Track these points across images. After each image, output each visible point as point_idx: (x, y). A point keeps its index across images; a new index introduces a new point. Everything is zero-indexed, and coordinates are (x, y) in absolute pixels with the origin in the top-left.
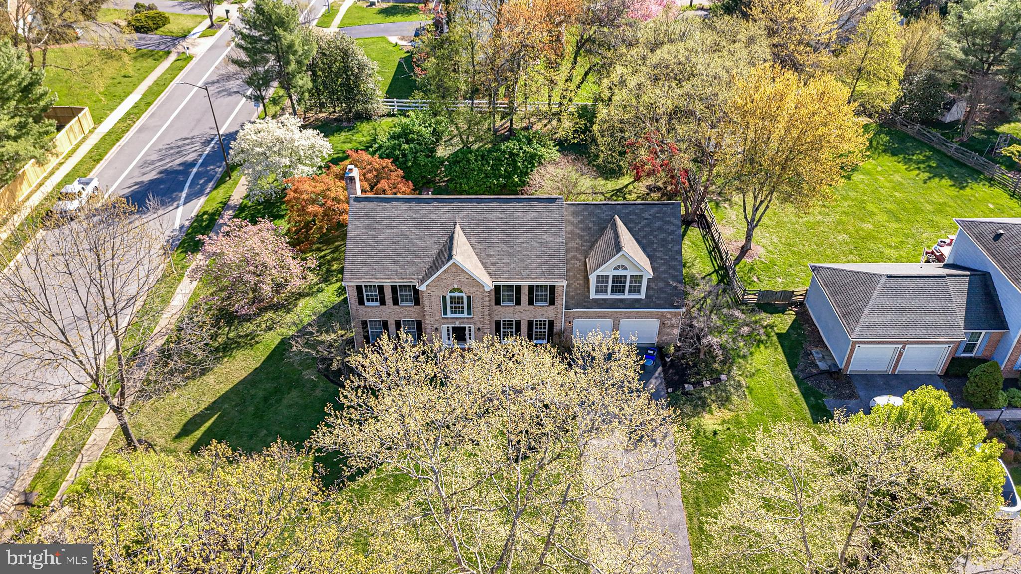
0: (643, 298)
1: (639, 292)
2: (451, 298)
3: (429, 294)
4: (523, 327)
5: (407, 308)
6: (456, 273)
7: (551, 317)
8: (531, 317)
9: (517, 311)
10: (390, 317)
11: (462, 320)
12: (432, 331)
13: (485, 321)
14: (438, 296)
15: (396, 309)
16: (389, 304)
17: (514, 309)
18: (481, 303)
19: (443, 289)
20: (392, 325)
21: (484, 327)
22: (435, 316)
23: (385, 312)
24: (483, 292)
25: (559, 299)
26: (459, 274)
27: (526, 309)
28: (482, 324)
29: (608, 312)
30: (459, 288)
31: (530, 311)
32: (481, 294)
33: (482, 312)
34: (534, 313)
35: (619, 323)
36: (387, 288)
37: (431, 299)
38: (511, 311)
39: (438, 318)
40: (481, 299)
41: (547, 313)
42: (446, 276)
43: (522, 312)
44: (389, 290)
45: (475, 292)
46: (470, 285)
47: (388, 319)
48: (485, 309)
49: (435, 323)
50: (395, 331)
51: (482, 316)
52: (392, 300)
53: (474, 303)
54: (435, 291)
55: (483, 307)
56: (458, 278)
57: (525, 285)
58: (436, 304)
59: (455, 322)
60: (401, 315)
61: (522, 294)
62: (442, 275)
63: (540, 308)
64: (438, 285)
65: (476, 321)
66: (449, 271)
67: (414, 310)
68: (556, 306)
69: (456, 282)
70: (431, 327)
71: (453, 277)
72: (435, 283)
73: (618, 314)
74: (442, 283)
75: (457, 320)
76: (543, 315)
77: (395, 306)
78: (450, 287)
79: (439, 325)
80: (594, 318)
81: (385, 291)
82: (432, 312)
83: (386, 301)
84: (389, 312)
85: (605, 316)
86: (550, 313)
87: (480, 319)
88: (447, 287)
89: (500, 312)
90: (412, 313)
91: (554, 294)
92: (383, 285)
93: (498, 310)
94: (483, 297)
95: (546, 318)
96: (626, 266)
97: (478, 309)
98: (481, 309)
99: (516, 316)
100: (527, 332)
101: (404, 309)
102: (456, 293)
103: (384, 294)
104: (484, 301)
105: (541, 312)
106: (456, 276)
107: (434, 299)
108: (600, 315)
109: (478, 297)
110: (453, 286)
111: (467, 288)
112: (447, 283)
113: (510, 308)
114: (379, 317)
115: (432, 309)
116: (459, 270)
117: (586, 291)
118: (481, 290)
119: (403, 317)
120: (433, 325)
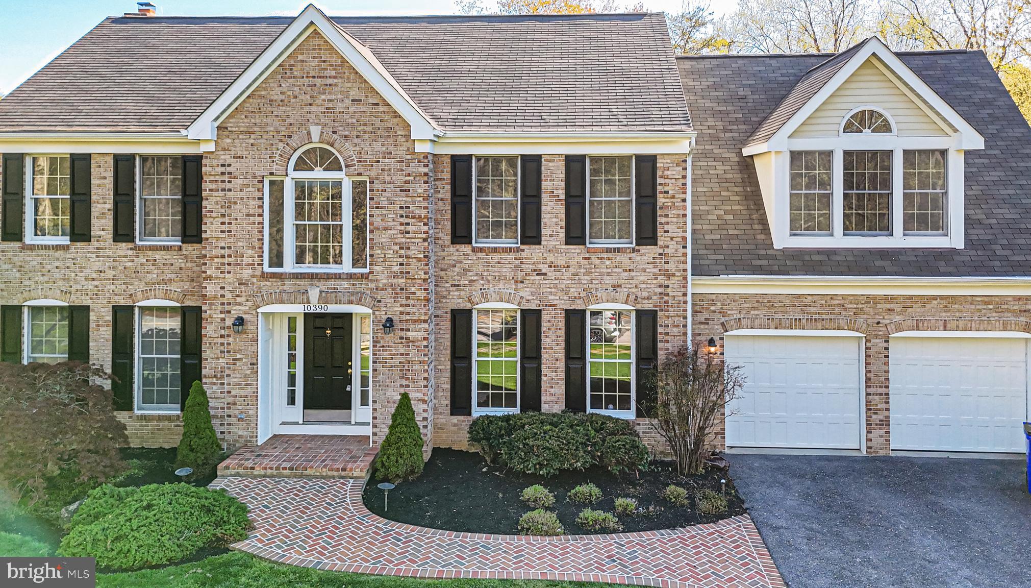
1: (938, 224)
2: (300, 186)
3: (223, 165)
4: (548, 340)
5: (158, 255)
6: (318, 81)
7: (645, 294)
8: (576, 295)
9: (528, 267)
10: (99, 291)
11: (331, 283)
12: (223, 332)
13: (413, 289)
14: (254, 177)
15: (125, 256)
16: (100, 237)
17: (517, 262)
18: (401, 208)
19: (272, 145)
20: (102, 326)
21: (408, 313)
22: (239, 264)
23: (84, 268)
24: (409, 157)
25: (669, 220)
26: (330, 85)
27: (559, 263)
28: (404, 302)
29: (843, 297)
30: (328, 144)
31: (572, 270)
32: (402, 170)
33: (401, 248)
34: (587, 278)
35: (887, 349)
36: (100, 167)
37: (230, 190)
38: (507, 271)
39: (250, 272)
40: (401, 191)
41: (632, 278)
42: (285, 90)
43: (545, 274)
44: (105, 178)
45: (378, 162)
46: (365, 128)
47: (91, 299)
48: (415, 232)
49: (238, 296)
50: (110, 355)
51: (401, 264)
52: (110, 216)
53: (377, 208)
54: (245, 153)
55: (408, 224)
56: (324, 100)
57: (552, 157)
58: (245, 211)
59: (314, 294)
60: (136, 283)
61: (545, 197)
62: (272, 85)
63: (605, 255)
64: (255, 129)
65: (382, 289)
66: (295, 73)
67: (180, 261)
68: (661, 251)
69: (318, 115)
70: (221, 312)
71: (308, 96)
72: (246, 120)
73: (879, 306)
74: (269, 120)
75: (316, 282)
76: (619, 289)
77: (120, 244)
78: (295, 137)
79: (249, 304)
80: (797, 324)
81: (93, 181)
82: (230, 248)
83: (93, 221)
84: (96, 268)
85: (832, 317)
86: (642, 278)
87: (395, 281)
88: (284, 140)
89: (471, 274)
90: (173, 276)
91: (654, 196)
92: (90, 155)
93: (461, 262)
94: (406, 182)
95: (626, 303)
96: (887, 115)
97: (389, 232)
98: (401, 232)
99: (526, 293)
100: (561, 365)
101: (147, 260)
102: (316, 169)
103: (89, 194)
104: (409, 199)
105: (609, 274)
106: (320, 93)
107: (241, 190)
108: (815, 310)
109: (390, 182)
110: (309, 134)
111: (356, 140)
112: (288, 120)
113: (505, 256)
114: (62, 291)
115: (231, 232)
116: (331, 65)
117: (754, 216)
118: (401, 152)
119: (142, 291)
120: (230, 304)
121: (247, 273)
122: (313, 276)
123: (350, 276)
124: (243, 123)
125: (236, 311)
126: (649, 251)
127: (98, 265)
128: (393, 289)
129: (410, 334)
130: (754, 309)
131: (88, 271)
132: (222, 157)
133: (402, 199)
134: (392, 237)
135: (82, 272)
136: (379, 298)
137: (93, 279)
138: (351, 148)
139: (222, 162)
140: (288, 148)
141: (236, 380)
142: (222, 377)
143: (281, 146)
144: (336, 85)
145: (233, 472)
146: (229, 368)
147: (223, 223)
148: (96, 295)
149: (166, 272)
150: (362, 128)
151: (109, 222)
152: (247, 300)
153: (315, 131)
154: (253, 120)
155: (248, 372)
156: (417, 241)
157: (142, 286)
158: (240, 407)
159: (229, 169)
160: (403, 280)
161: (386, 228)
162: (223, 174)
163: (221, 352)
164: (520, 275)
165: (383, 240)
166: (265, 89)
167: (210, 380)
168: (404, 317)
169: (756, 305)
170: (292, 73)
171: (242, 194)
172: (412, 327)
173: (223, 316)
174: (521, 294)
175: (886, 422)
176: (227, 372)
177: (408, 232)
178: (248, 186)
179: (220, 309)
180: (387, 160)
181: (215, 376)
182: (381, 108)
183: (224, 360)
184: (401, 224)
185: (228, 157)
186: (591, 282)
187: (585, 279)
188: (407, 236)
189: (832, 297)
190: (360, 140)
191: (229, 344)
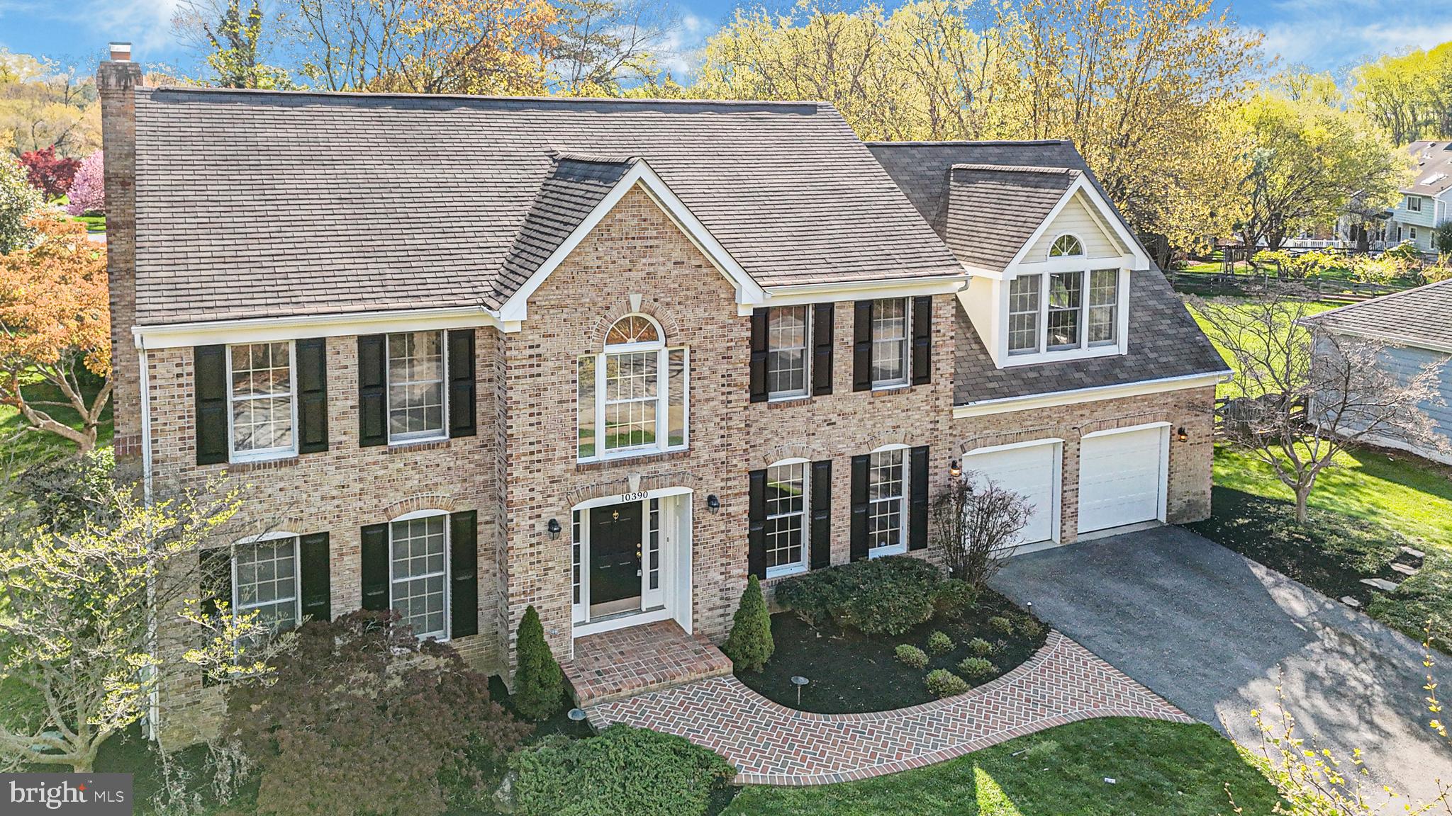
0: (1125, 352)
1: (1111, 336)
2: (612, 361)
3: (531, 347)
4: (836, 489)
5: (419, 457)
6: (638, 243)
7: (919, 432)
8: (861, 441)
9: (819, 419)
10: (341, 511)
11: (652, 467)
12: (534, 540)
13: (735, 462)
14: (568, 357)
15: (375, 463)
16: (341, 443)
17: (810, 414)
18: (723, 376)
19: (588, 318)
20: (347, 554)
21: (730, 488)
22: (550, 460)
23: (320, 485)
24: (731, 321)
25: (940, 357)
26: (651, 247)
27: (847, 410)
28: (725, 477)
29: (1051, 408)
30: (648, 313)
31: (858, 416)
32: (724, 336)
33: (723, 419)
34: (871, 422)
35: (1078, 450)
36: (338, 353)
37: (539, 375)
38: (800, 425)
39: (563, 466)
40: (723, 358)
41: (909, 417)
42: (602, 255)
43: (834, 423)
44: (346, 367)
45: (701, 329)
46: (688, 293)
47: (330, 522)
48: (737, 401)
49: (549, 496)
50: (360, 589)
51: (723, 437)
52: (356, 415)
53: (699, 379)
54: (557, 331)
55: (730, 393)
56: (645, 265)
57: (843, 304)
58: (557, 398)
59: (635, 482)
60: (392, 494)
61: (836, 345)
62: (587, 250)
63: (886, 398)
64: (568, 302)
65: (704, 466)
66: (613, 235)
67: (448, 459)
68: (933, 388)
69: (638, 281)
70: (530, 518)
71: (627, 261)
72: (557, 292)
73: (1075, 413)
74: (584, 291)
75: (635, 468)
76: (897, 430)
77: (368, 449)
78: (613, 308)
79: (563, 503)
80: (1018, 437)
81: (329, 373)
82: (539, 442)
83: (330, 424)
84: (335, 483)
85: (1043, 427)
86: (917, 417)
87: (716, 455)
88: (602, 312)
89: (766, 432)
90: (439, 479)
91: (929, 336)
92: (324, 339)
93: (757, 421)
94: (729, 348)
95: (904, 443)
96: (1080, 238)
97: (712, 404)
98: (723, 402)
99: (817, 444)
100: (848, 512)
101: (405, 465)
102: (629, 340)
103: (323, 389)
104: (731, 367)
105: (889, 416)
106: (640, 257)
107: (552, 374)
108: (1030, 423)
109: (712, 350)
110: (628, 303)
111: (678, 307)
112: (605, 290)
113: (798, 409)
114: (290, 519)
115: (540, 423)
116: (652, 224)
117: (968, 335)
118: (724, 317)
119: (401, 502)
120: (540, 507)
121: (559, 469)
122: (633, 462)
123: (673, 456)
124: (554, 296)
125: (547, 514)
126: (923, 389)
127: (339, 479)
128: (714, 464)
129: (731, 509)
130: (986, 428)
131: (326, 488)
132: (530, 337)
133: (723, 367)
134: (714, 409)
135: (316, 490)
136: (700, 476)
137: (333, 498)
138: (673, 316)
139: (530, 343)
140: (605, 321)
141: (547, 593)
142: (532, 591)
143: (598, 319)
144: (657, 247)
145: (598, 699)
146: (539, 580)
147: (531, 415)
148: (338, 516)
149: (430, 476)
150: (684, 293)
151: (353, 424)
152: (560, 499)
153: (635, 300)
154: (566, 292)
155: (562, 581)
156: (738, 409)
157: (399, 497)
158: (553, 622)
159: (537, 351)
160: (725, 453)
161: (708, 400)
162: (531, 356)
163: (531, 564)
164: (812, 427)
165: (705, 413)
166: (579, 254)
167: (518, 598)
168: (724, 492)
169: (987, 424)
170: (610, 235)
171: (554, 379)
172: (733, 502)
173: (532, 522)
174: (813, 446)
175: (1075, 514)
176: (538, 585)
177: (730, 402)
178: (560, 368)
179: (529, 515)
180: (709, 327)
181: (524, 592)
182: (704, 270)
183: (534, 572)
184: (723, 394)
185: (537, 336)
186: (874, 426)
187: (869, 423)
188: (729, 405)
189: (1043, 410)
190: (682, 307)
191: (539, 553)
